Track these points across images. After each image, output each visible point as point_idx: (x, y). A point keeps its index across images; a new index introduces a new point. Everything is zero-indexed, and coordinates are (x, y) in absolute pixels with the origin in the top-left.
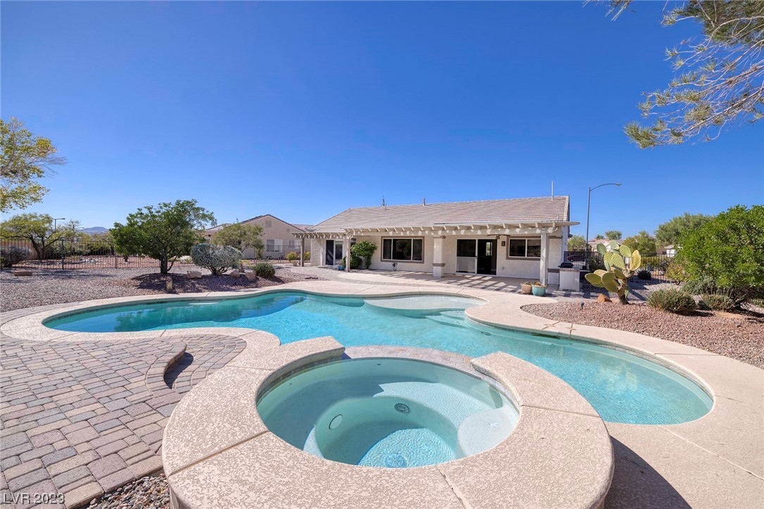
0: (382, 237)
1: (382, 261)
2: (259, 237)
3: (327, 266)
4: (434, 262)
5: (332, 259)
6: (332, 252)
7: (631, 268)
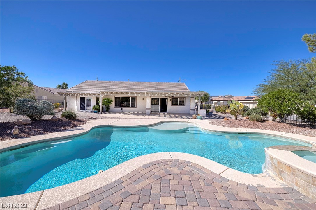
0: (114, 96)
1: (114, 107)
2: (32, 94)
3: (81, 111)
4: (147, 108)
5: (85, 107)
6: (85, 103)
7: (239, 109)
